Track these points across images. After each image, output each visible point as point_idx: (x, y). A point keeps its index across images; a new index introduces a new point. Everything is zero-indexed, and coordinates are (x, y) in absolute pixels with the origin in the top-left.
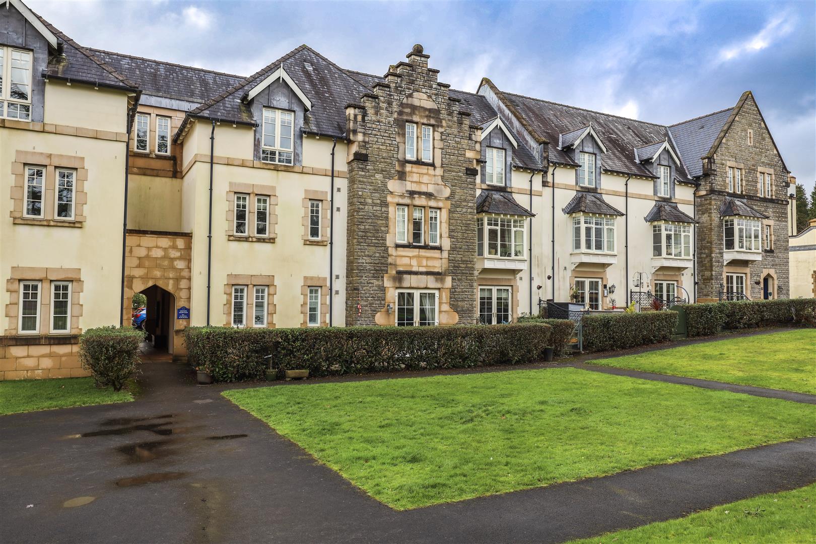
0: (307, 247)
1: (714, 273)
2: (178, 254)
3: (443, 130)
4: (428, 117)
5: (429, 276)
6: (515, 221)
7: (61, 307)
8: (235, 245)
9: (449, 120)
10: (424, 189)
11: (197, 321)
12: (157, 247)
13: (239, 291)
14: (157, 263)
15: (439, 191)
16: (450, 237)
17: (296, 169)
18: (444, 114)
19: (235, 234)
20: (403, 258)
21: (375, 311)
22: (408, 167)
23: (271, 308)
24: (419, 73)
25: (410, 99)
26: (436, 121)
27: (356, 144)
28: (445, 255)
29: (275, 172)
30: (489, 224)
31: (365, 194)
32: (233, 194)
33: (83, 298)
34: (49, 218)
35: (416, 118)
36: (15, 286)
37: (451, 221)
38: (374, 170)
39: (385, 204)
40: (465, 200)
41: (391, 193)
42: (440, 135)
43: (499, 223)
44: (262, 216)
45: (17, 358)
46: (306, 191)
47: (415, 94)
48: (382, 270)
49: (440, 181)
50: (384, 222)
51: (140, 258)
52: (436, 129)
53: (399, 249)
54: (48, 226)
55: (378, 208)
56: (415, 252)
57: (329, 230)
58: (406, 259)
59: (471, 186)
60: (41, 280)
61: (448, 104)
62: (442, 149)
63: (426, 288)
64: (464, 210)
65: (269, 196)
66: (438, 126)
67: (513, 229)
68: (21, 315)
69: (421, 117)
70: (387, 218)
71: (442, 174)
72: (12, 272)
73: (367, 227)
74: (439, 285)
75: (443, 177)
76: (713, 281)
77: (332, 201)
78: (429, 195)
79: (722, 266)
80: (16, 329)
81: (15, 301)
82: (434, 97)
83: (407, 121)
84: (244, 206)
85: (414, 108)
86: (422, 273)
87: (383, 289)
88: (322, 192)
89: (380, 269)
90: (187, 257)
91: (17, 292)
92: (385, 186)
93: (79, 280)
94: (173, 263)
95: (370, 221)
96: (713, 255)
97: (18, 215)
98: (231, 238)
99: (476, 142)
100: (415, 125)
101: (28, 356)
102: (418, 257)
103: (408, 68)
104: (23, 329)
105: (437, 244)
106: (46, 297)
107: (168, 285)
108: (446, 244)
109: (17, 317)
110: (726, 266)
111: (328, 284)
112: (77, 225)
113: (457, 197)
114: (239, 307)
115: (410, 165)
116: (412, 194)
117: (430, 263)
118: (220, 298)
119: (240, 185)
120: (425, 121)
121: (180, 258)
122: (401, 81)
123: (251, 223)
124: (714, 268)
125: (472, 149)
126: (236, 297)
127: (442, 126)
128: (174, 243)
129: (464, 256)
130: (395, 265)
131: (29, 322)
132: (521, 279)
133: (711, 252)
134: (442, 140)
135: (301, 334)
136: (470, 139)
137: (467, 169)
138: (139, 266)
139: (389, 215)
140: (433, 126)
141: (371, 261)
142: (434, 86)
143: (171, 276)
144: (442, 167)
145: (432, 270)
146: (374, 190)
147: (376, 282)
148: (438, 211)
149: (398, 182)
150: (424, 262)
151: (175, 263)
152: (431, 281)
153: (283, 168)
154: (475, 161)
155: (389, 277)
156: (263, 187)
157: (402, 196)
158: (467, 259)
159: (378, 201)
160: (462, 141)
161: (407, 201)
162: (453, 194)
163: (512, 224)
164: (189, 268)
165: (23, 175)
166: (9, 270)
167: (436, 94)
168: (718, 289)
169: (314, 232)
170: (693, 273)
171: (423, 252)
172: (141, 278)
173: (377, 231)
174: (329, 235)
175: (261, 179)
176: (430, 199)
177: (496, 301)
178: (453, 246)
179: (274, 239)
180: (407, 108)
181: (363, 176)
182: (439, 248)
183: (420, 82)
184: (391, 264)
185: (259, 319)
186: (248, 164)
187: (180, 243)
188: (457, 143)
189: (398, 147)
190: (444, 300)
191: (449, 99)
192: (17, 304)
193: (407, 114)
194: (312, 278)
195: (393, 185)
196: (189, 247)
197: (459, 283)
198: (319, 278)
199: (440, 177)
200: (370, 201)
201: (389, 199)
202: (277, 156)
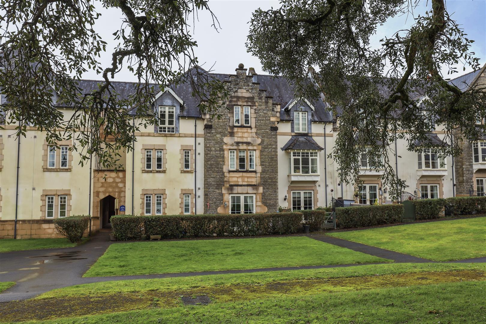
0: (182, 174)
1: (465, 178)
2: (120, 180)
3: (256, 107)
4: (247, 102)
5: (249, 187)
6: (311, 153)
7: (63, 206)
8: (145, 175)
9: (260, 102)
10: (245, 140)
11: (128, 212)
12: (110, 177)
13: (148, 198)
14: (110, 185)
15: (255, 141)
16: (261, 165)
17: (176, 135)
18: (256, 99)
19: (146, 169)
20: (234, 178)
21: (217, 206)
22: (236, 130)
23: (164, 205)
24: (241, 79)
25: (236, 93)
26: (252, 103)
27: (205, 120)
28: (259, 175)
29: (165, 138)
30: (294, 156)
31: (211, 145)
32: (144, 150)
33: (72, 202)
34: (58, 168)
35: (239, 103)
36: (44, 198)
37: (262, 157)
38: (216, 132)
39: (223, 150)
40: (270, 145)
41: (226, 144)
42: (254, 110)
43: (301, 154)
44: (159, 160)
45: (45, 229)
46: (182, 146)
47: (239, 90)
48: (221, 185)
49: (254, 135)
50: (222, 159)
51: (102, 183)
52: (252, 107)
53: (230, 173)
54: (57, 171)
55: (218, 152)
56: (241, 174)
57: (194, 164)
58: (235, 178)
59: (274, 137)
60: (54, 195)
61: (259, 93)
62: (255, 118)
63: (247, 193)
64: (270, 150)
65: (163, 149)
66: (253, 106)
67: (310, 158)
68: (47, 210)
69: (243, 102)
70: (223, 157)
71: (256, 131)
72: (43, 192)
73: (212, 162)
74: (255, 192)
75: (256, 133)
76: (464, 184)
77: (195, 150)
78: (248, 144)
79: (472, 173)
80: (45, 216)
81: (44, 204)
82: (250, 90)
83: (235, 105)
84: (150, 155)
85: (238, 98)
86: (244, 186)
87: (222, 195)
88: (190, 146)
89: (220, 184)
90: (124, 181)
91: (45, 200)
92: (222, 140)
93: (70, 195)
94: (117, 184)
95: (214, 159)
96: (464, 166)
97: (45, 167)
98: (144, 171)
99: (277, 112)
100: (240, 107)
101: (49, 228)
102: (242, 177)
103: (235, 77)
104: (48, 216)
105: (254, 169)
106: (57, 202)
107: (115, 195)
108: (259, 169)
109: (45, 211)
110: (475, 173)
111: (194, 193)
112: (69, 170)
113: (265, 143)
114: (148, 205)
115: (237, 128)
116: (238, 143)
117: (250, 180)
118: (138, 201)
119: (147, 145)
120: (245, 104)
121: (121, 182)
122: (231, 84)
123: (154, 163)
124: (465, 175)
125: (274, 116)
126: (147, 200)
127: (255, 106)
128: (118, 175)
129: (270, 175)
130: (229, 182)
131: (50, 214)
132: (319, 186)
133: (463, 165)
134: (255, 113)
135: (156, 219)
136: (273, 110)
137: (271, 127)
138: (102, 187)
139: (225, 156)
140: (250, 106)
141: (214, 180)
142: (250, 85)
143: (117, 191)
144: (256, 127)
145: (251, 184)
146: (216, 143)
147: (217, 191)
148: (254, 152)
149: (229, 137)
150: (246, 180)
151: (119, 184)
152: (250, 190)
153: (169, 135)
154: (276, 123)
155: (225, 188)
156: (159, 145)
157: (232, 145)
158: (272, 177)
159: (218, 149)
160: (268, 112)
161: (235, 147)
162: (263, 142)
163: (309, 155)
164: (125, 186)
165: (47, 150)
166: (42, 191)
167: (251, 89)
168: (468, 189)
169: (187, 166)
170: (452, 178)
171: (245, 174)
172: (103, 192)
173: (218, 164)
174: (194, 167)
175: (158, 141)
176: (249, 146)
177: (303, 199)
178: (264, 170)
179: (165, 171)
180: (234, 98)
181: (210, 136)
182: (255, 172)
183: (242, 83)
184: (226, 181)
185: (159, 211)
186: (151, 135)
187: (121, 175)
188: (265, 114)
189: (229, 119)
190: (258, 199)
191: (260, 90)
192: (45, 206)
193: (234, 101)
194: (185, 190)
195: (227, 140)
196: (124, 177)
197: (267, 190)
198: (189, 190)
199: (255, 133)
200: (213, 149)
201: (225, 147)
202: (167, 130)
